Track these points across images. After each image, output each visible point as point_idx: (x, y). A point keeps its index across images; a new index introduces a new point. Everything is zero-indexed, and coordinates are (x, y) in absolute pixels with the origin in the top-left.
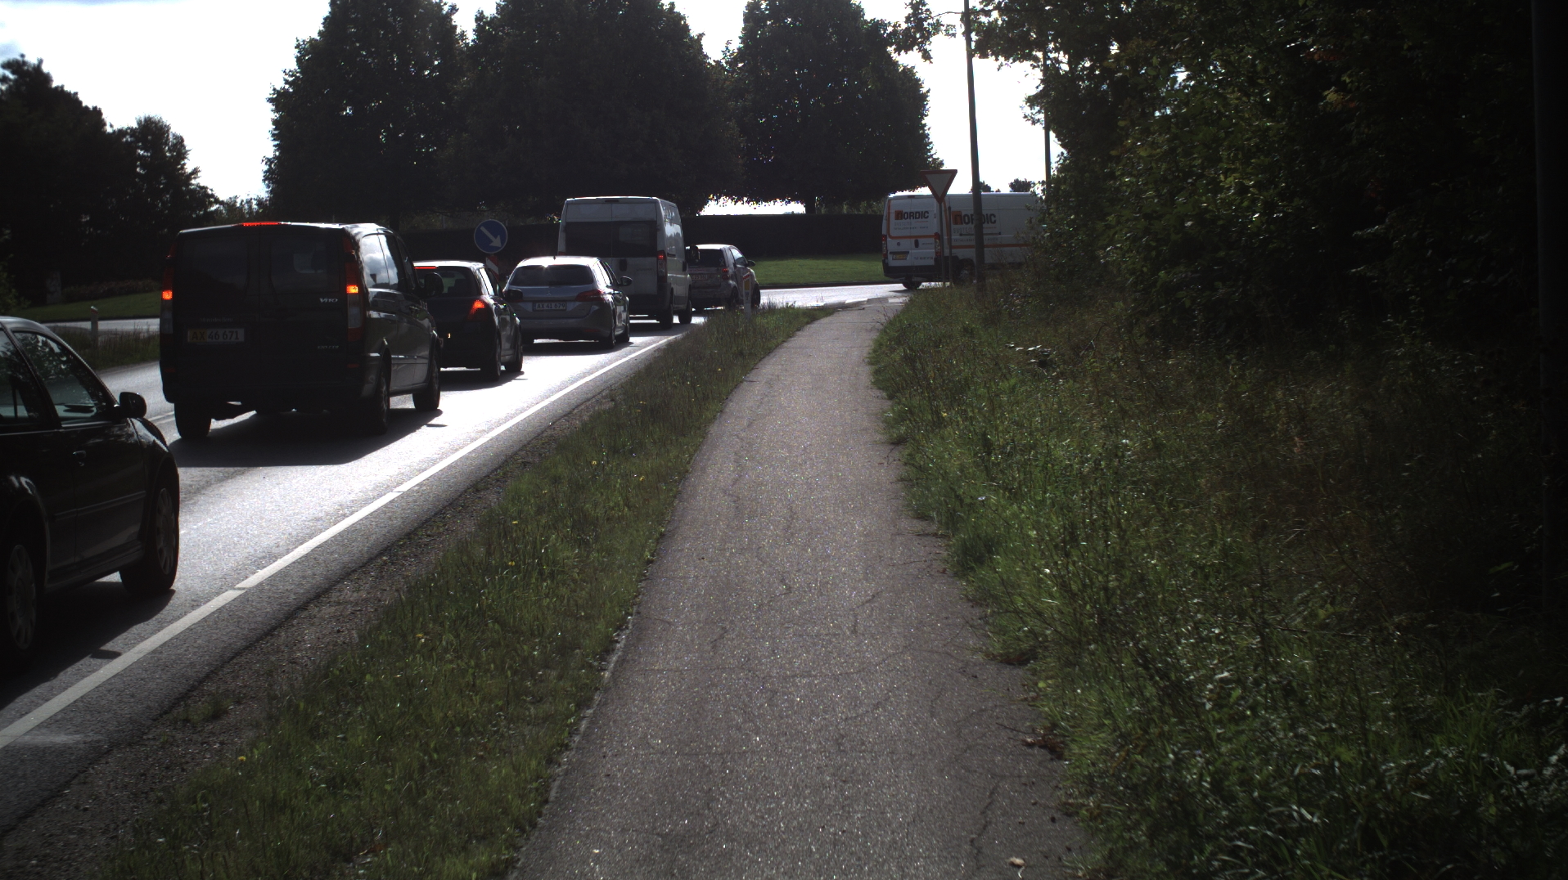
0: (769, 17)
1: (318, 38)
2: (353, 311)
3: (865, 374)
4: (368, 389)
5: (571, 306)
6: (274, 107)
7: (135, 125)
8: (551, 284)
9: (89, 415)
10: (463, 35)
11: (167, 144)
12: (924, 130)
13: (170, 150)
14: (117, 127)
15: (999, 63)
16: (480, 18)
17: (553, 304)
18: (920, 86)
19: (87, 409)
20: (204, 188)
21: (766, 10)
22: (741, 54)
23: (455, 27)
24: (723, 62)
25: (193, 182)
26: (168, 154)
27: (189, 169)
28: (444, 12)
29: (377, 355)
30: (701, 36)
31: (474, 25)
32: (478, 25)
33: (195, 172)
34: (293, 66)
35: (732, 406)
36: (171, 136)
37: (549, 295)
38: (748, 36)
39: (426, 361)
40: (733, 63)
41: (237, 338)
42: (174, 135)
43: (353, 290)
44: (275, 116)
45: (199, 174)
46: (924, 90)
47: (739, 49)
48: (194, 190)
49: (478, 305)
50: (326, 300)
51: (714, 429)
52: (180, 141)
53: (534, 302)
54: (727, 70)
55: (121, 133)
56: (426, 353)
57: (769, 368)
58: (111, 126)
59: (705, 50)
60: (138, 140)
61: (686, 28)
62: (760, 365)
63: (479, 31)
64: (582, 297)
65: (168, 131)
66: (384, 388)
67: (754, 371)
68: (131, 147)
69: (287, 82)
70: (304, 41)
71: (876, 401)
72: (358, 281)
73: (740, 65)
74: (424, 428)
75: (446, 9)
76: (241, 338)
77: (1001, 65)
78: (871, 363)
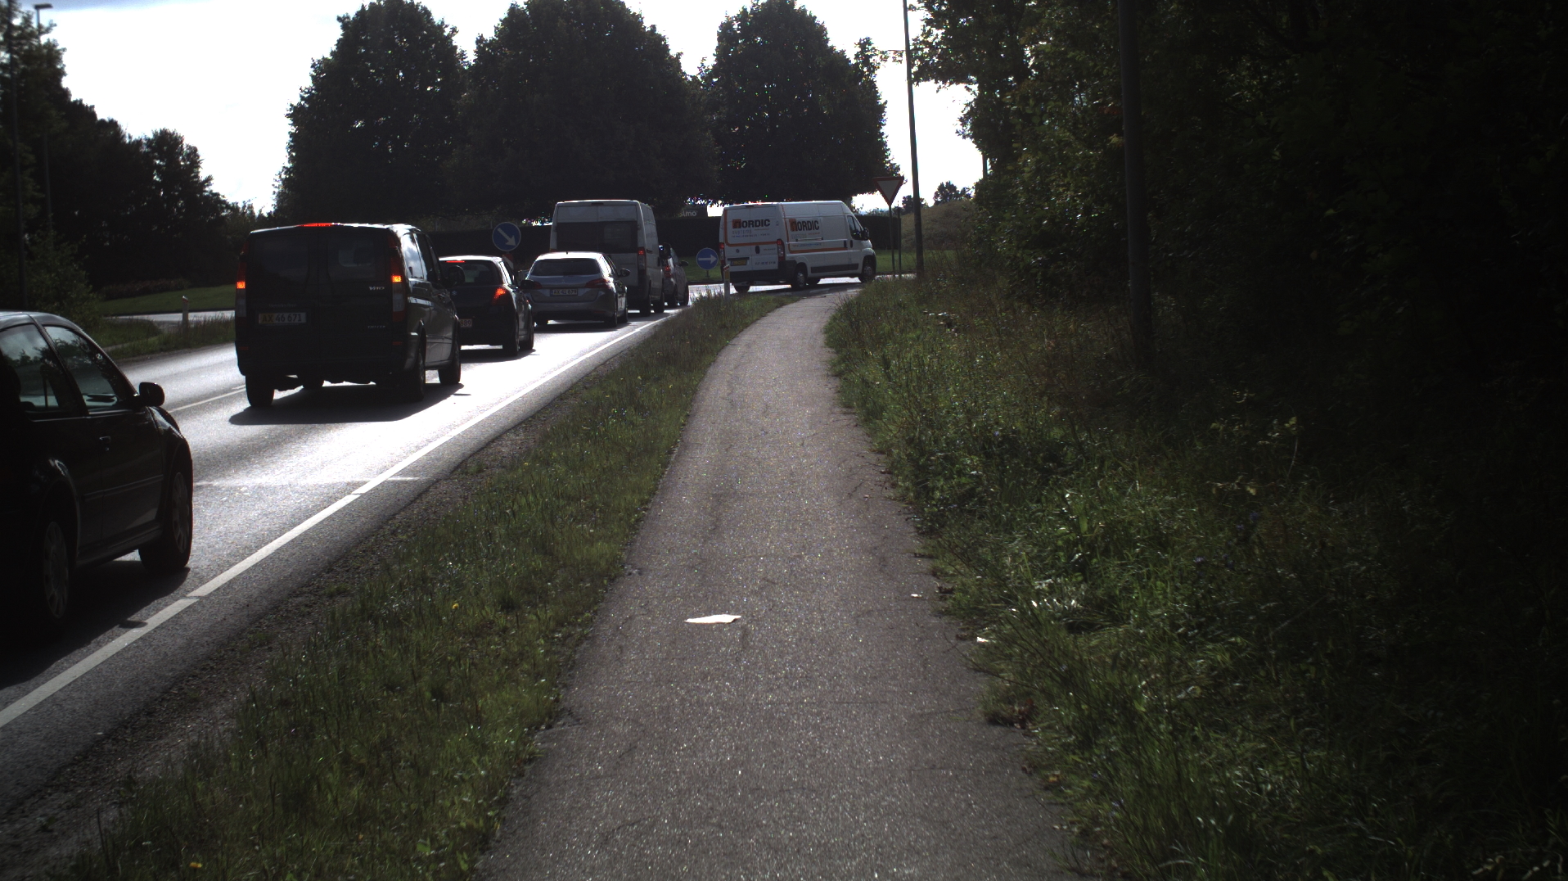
0: (741, 36)
1: (331, 58)
2: (397, 297)
3: (821, 339)
4: (409, 362)
5: (582, 292)
6: (291, 122)
7: (151, 136)
8: (564, 274)
9: (111, 404)
10: (462, 54)
11: (181, 154)
12: (882, 138)
13: (183, 160)
14: (135, 137)
15: (938, 85)
16: (480, 41)
17: (567, 291)
18: (878, 98)
19: (109, 399)
20: (217, 195)
21: (738, 29)
22: (716, 71)
23: (456, 47)
24: (699, 77)
25: (207, 189)
26: (182, 163)
27: (203, 176)
28: (446, 34)
29: (416, 334)
30: (679, 55)
31: (474, 47)
32: (479, 47)
33: (209, 179)
34: (308, 83)
35: (722, 358)
36: (184, 146)
37: (563, 283)
38: (721, 53)
39: (450, 341)
40: (708, 77)
41: (300, 320)
42: (187, 146)
43: (397, 279)
44: (293, 129)
45: (212, 182)
46: (881, 102)
47: (714, 66)
48: (208, 196)
49: (500, 292)
50: (374, 288)
51: (711, 370)
52: (194, 152)
53: (551, 288)
54: (702, 85)
55: (138, 143)
56: (450, 334)
57: (747, 337)
58: (130, 137)
59: (684, 68)
60: (154, 150)
61: (666, 48)
62: (740, 335)
63: (480, 51)
64: (591, 284)
65: (182, 142)
66: (421, 362)
67: (736, 339)
68: (148, 158)
69: (303, 98)
70: (319, 61)
71: (828, 354)
72: (401, 272)
73: (715, 80)
74: (452, 396)
75: (447, 31)
76: (303, 320)
77: (940, 87)
78: (826, 333)
